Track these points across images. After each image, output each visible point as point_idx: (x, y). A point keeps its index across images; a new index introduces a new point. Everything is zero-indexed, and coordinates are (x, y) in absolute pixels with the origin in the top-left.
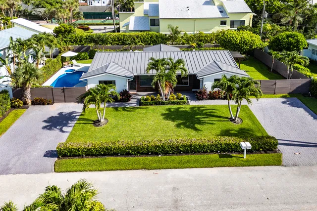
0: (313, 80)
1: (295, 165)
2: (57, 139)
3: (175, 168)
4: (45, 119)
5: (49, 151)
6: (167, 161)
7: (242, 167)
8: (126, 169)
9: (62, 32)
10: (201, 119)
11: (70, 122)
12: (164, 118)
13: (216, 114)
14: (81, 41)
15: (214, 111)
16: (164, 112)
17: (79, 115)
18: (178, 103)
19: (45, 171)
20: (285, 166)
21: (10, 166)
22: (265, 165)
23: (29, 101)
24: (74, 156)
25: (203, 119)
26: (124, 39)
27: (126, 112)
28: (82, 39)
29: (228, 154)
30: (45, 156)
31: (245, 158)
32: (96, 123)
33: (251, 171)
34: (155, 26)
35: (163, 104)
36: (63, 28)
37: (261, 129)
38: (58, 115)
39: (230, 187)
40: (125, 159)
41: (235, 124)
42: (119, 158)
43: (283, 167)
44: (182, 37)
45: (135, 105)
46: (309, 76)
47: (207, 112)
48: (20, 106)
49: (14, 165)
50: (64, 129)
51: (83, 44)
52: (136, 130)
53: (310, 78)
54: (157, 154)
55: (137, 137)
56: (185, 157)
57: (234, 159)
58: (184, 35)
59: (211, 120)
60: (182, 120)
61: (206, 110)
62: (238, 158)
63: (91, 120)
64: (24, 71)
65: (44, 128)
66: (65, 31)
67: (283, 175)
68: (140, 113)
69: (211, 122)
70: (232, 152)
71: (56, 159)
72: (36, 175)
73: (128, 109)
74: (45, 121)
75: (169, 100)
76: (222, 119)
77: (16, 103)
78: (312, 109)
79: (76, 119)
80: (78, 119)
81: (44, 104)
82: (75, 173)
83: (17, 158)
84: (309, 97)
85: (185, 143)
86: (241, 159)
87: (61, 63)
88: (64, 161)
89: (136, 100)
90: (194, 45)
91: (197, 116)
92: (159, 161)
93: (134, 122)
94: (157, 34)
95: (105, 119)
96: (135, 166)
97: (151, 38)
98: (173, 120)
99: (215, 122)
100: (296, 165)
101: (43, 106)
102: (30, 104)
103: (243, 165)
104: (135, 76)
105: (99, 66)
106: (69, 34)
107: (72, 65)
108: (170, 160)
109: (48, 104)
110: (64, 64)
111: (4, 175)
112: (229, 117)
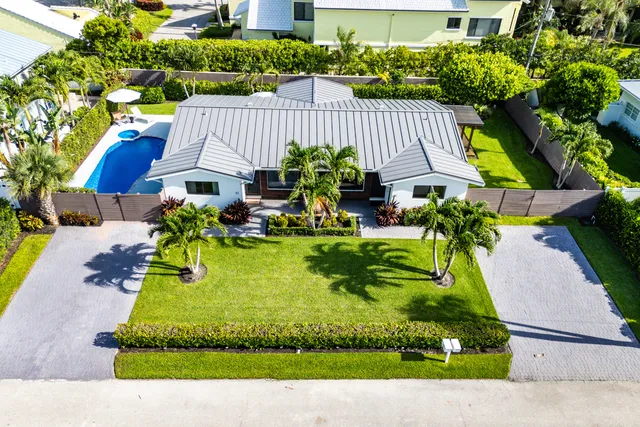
0: (608, 194)
1: (530, 379)
2: (115, 307)
3: (324, 377)
4: (89, 259)
5: (102, 333)
6: (310, 363)
7: (437, 381)
8: (240, 378)
9: (101, 38)
10: (379, 274)
11: (135, 269)
12: (310, 268)
13: (407, 263)
14: (145, 59)
15: (405, 254)
16: (312, 253)
17: (151, 254)
18: (340, 234)
19: (98, 376)
20: (513, 381)
21: (37, 363)
22: (478, 378)
23: (54, 218)
24: (148, 346)
25: (382, 274)
26: (236, 58)
27: (240, 250)
28: (148, 54)
29: (419, 351)
30: (97, 343)
31: (447, 361)
32: (185, 273)
33: (452, 388)
34: (304, 19)
35: (311, 233)
36: (102, 28)
37: (485, 299)
38: (111, 252)
39: (412, 420)
40: (237, 356)
41: (439, 286)
42: (226, 355)
43: (509, 382)
44: (361, 57)
45: (257, 234)
46: (603, 183)
47: (390, 257)
48: (36, 228)
49: (44, 360)
50: (127, 284)
51: (150, 67)
52: (259, 293)
53: (603, 187)
54: (294, 349)
55: (260, 309)
56: (343, 357)
57: (427, 363)
58: (365, 52)
59: (398, 276)
60: (343, 275)
61: (389, 250)
62: (435, 363)
63: (174, 268)
64: (30, 165)
65: (89, 280)
66: (108, 35)
67: (506, 398)
68: (267, 255)
69: (397, 281)
70: (426, 348)
71: (117, 351)
72: (85, 383)
73: (244, 243)
74: (89, 265)
75: (322, 226)
76: (418, 275)
77: (30, 223)
78: (589, 257)
79: (147, 262)
80: (152, 263)
81: (83, 224)
82: (151, 382)
83: (46, 345)
84: (592, 225)
85: (343, 334)
86: (439, 364)
87: (107, 115)
88: (131, 355)
89: (259, 220)
90: (384, 78)
91: (371, 264)
92: (297, 364)
93: (255, 276)
94: (308, 47)
95: (202, 265)
96: (256, 371)
97: (294, 56)
98: (327, 273)
99: (403, 282)
100: (532, 380)
101: (82, 228)
102: (56, 223)
103: (441, 377)
104: (257, 172)
105: (185, 145)
106: (117, 40)
107: (132, 118)
108: (316, 362)
109: (92, 224)
110: (115, 116)
111: (31, 381)
112: (432, 271)
